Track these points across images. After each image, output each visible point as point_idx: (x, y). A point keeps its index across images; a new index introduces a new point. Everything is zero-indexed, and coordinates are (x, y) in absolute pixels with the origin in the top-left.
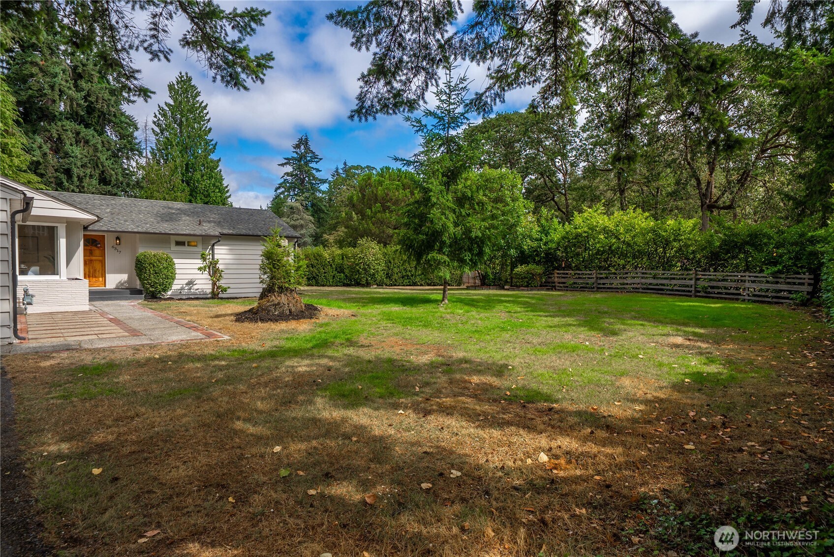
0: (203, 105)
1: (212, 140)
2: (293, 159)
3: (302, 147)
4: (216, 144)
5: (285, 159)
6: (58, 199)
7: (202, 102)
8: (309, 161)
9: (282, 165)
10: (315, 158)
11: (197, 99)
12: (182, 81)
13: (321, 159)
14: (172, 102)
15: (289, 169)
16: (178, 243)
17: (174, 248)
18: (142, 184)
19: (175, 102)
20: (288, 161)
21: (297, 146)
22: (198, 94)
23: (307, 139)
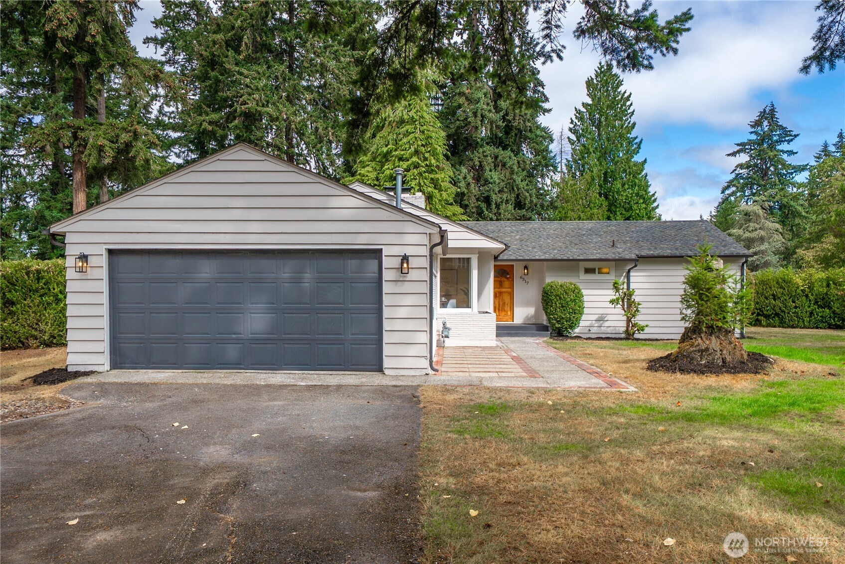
0: (626, 95)
1: (635, 138)
2: (750, 142)
3: (766, 123)
4: (641, 142)
5: (738, 145)
6: (472, 230)
7: (625, 92)
8: (777, 142)
9: (734, 154)
10: (787, 135)
11: (619, 90)
12: (602, 72)
13: (796, 136)
14: (589, 101)
15: (744, 158)
16: (588, 271)
17: (583, 276)
18: (556, 204)
19: (593, 100)
20: (743, 148)
21: (758, 123)
22: (620, 83)
23: (773, 110)
